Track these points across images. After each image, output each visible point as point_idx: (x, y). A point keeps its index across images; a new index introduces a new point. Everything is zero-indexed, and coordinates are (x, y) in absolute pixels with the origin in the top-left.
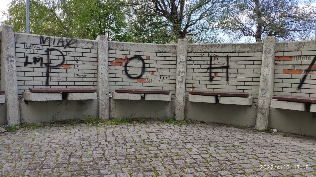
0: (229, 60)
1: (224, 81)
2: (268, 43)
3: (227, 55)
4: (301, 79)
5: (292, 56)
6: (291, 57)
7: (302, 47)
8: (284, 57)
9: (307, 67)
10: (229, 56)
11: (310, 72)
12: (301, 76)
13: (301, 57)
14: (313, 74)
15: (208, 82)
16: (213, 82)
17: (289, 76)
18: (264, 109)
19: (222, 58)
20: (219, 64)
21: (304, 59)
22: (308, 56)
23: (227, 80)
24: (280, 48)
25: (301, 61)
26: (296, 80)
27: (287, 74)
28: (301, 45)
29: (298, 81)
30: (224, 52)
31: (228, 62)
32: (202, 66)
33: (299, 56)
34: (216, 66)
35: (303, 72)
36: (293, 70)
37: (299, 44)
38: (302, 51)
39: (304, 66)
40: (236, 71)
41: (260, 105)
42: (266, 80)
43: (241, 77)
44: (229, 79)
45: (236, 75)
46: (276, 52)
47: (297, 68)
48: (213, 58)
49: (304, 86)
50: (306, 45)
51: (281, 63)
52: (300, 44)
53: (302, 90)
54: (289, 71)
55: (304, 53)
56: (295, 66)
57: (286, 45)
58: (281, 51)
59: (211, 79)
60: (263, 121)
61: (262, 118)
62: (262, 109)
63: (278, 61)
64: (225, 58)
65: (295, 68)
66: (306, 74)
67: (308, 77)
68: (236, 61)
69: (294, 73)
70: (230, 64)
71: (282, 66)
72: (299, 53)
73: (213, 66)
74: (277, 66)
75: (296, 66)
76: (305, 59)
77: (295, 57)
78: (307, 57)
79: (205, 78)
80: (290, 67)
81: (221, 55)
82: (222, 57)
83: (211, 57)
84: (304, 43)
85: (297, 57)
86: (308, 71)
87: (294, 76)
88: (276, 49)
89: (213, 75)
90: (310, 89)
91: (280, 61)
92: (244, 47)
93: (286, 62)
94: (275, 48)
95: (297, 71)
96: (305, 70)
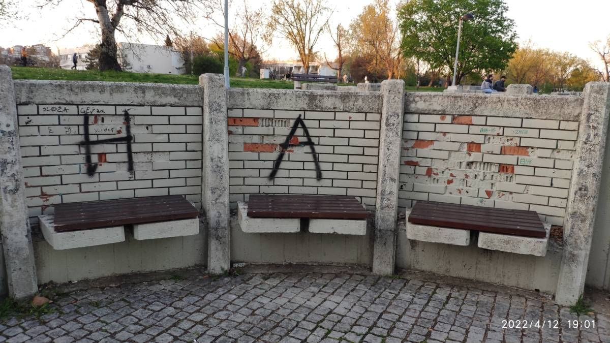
0: (131, 123)
1: (123, 172)
2: (214, 89)
3: (126, 112)
4: (274, 161)
5: (259, 118)
6: (256, 119)
7: (275, 102)
8: (244, 120)
9: (282, 140)
10: (130, 112)
11: (289, 149)
12: (274, 156)
13: (274, 121)
14: (293, 151)
15: (84, 178)
16: (96, 177)
17: (255, 156)
18: (222, 228)
19: (114, 118)
20: (107, 132)
21: (277, 125)
22: (285, 120)
23: (131, 169)
24: (237, 101)
25: (274, 128)
26: (266, 162)
27: (250, 152)
28: (273, 98)
29: (270, 165)
30: (117, 103)
31: (128, 128)
32: (65, 139)
33: (269, 119)
34: (101, 138)
35: (278, 149)
36: (260, 144)
37: (269, 97)
38: (274, 110)
39: (279, 137)
40: (148, 148)
41: (212, 222)
42: (218, 169)
43: (161, 161)
44: (136, 167)
45: (149, 156)
46: (228, 109)
47: (267, 140)
48: (91, 119)
49: (280, 173)
50: (281, 99)
51: (240, 130)
52: (271, 96)
53: (277, 181)
54: (254, 145)
55: (278, 114)
56: (263, 137)
57: (246, 95)
58: (237, 107)
59: (91, 170)
60: (221, 253)
61: (219, 248)
62: (216, 229)
63: (234, 127)
64: (122, 119)
65: (264, 140)
66: (282, 151)
67: (285, 157)
68: (148, 126)
69: (262, 151)
70: (134, 131)
71: (241, 136)
72: (269, 114)
73: (93, 138)
74: (232, 136)
75: (265, 137)
76: (280, 125)
77: (263, 120)
78: (282, 121)
79: (75, 169)
80: (256, 139)
81: (110, 110)
82: (114, 115)
83: (86, 117)
84: (277, 95)
85: (266, 120)
86: (285, 146)
87: (264, 156)
88: (228, 104)
89: (95, 159)
90: (289, 179)
91: (237, 127)
92: (163, 93)
93: (248, 130)
94: (227, 101)
95: (267, 146)
96: (281, 145)
